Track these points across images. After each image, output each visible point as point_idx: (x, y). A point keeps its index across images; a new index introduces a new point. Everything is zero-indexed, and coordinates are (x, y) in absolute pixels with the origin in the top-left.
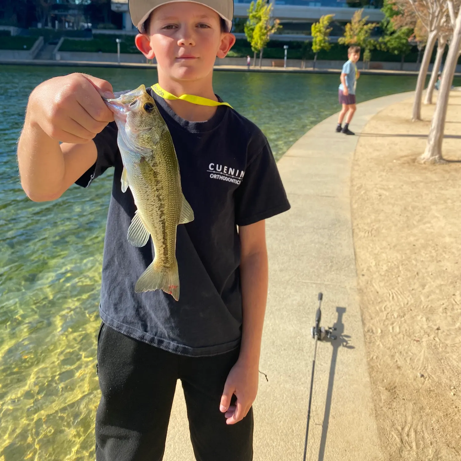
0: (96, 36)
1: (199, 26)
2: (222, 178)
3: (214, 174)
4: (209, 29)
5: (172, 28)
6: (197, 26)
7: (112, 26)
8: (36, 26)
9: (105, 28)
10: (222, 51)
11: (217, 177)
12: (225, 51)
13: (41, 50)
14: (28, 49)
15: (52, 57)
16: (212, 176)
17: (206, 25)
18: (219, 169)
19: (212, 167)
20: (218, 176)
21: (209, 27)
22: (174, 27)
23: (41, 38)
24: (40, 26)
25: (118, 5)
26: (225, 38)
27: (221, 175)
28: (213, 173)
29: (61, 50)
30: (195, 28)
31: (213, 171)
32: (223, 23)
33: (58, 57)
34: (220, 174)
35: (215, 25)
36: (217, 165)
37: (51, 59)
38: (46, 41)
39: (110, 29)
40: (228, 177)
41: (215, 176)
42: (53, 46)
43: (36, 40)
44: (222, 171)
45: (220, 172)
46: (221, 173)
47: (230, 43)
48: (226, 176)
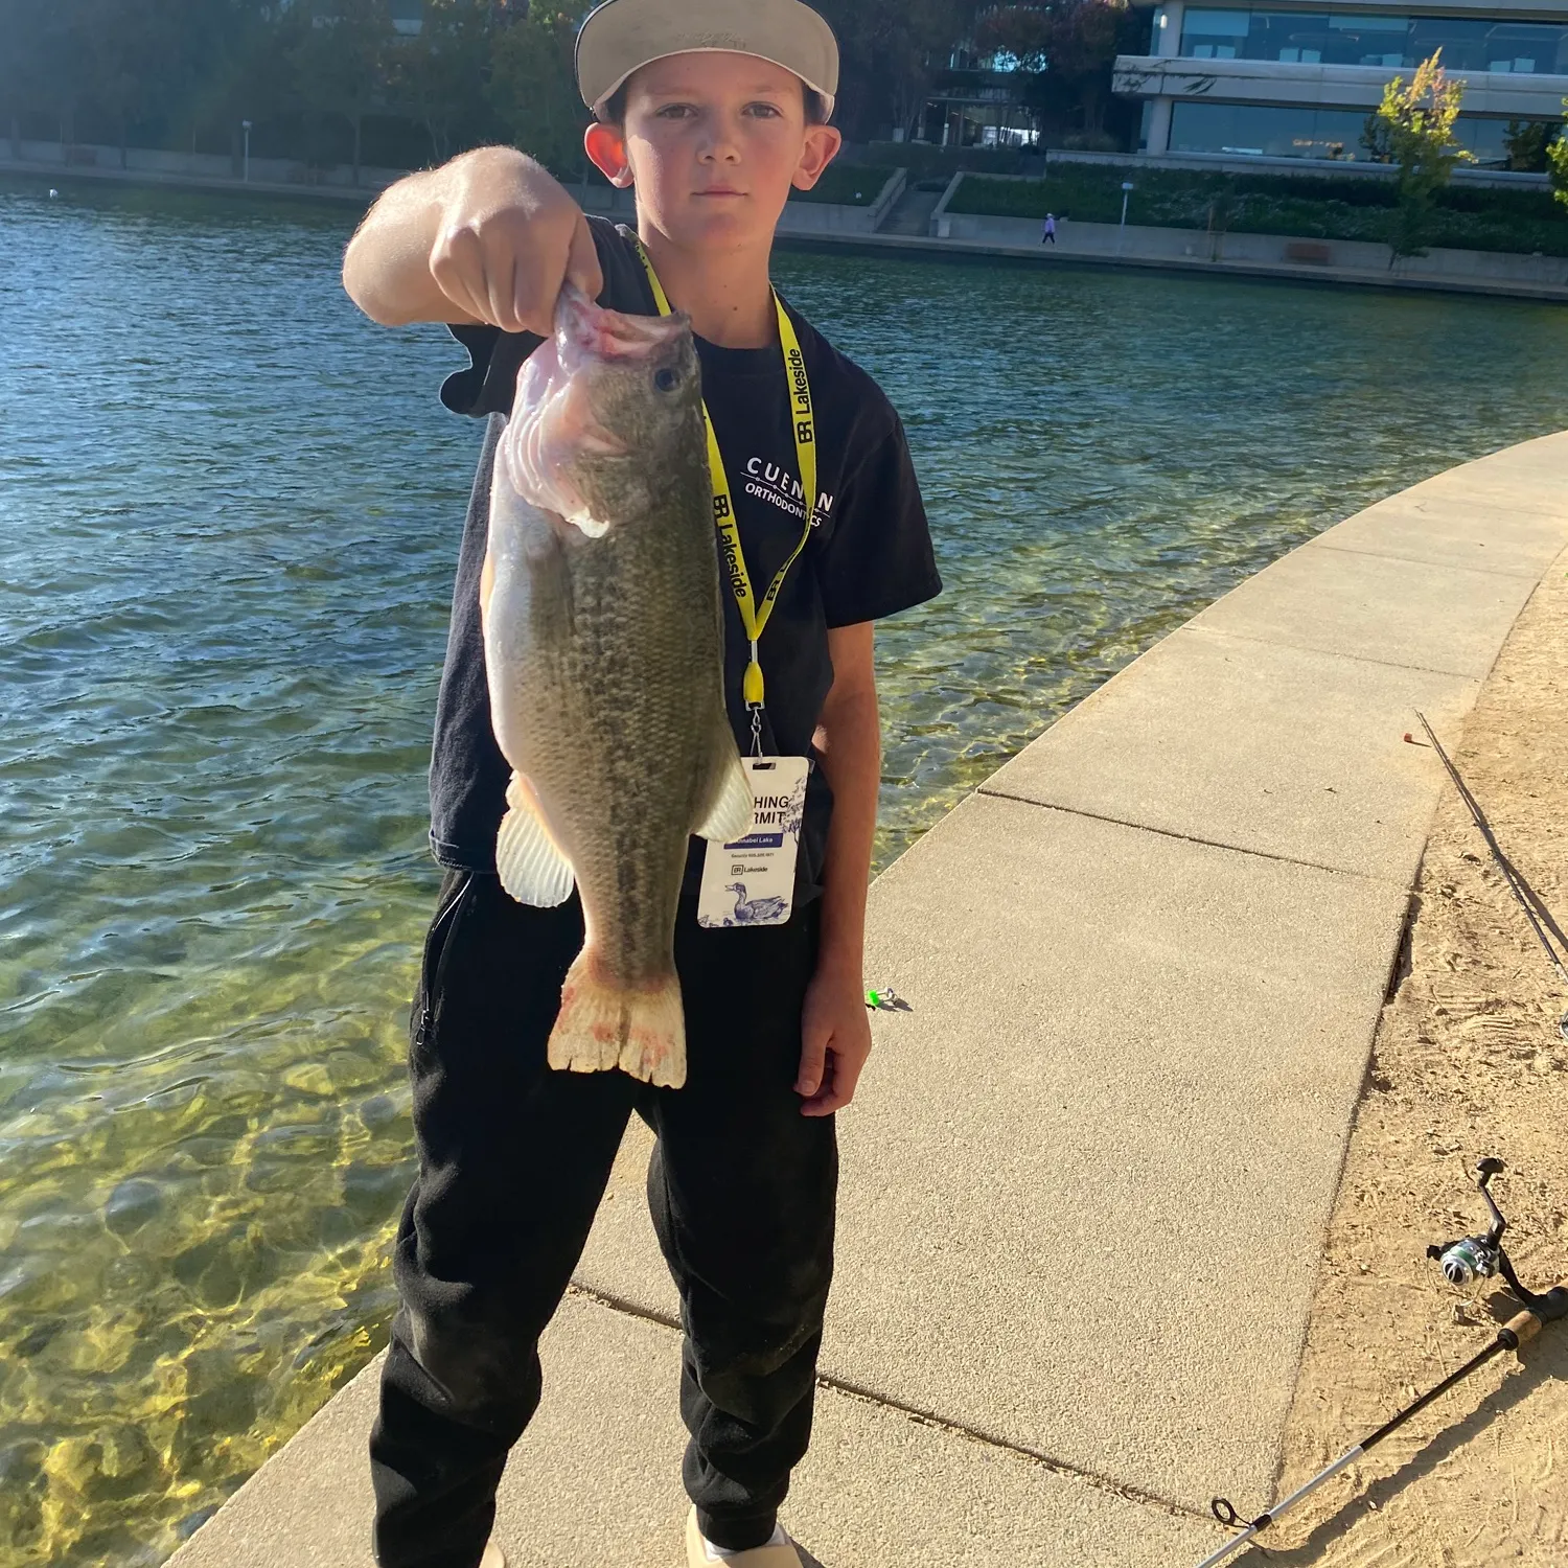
0: (1055, 169)
1: (752, 111)
2: (774, 498)
3: (757, 484)
4: (777, 119)
5: (682, 115)
6: (745, 113)
7: (1106, 140)
8: (890, 137)
9: (1084, 147)
10: (805, 172)
11: (762, 493)
12: (813, 172)
13: (898, 207)
14: (866, 202)
15: (928, 228)
16: (750, 488)
17: (769, 108)
18: (771, 475)
19: (755, 465)
20: (766, 491)
21: (777, 113)
22: (687, 112)
23: (901, 172)
24: (899, 136)
25: (1134, 78)
26: (814, 139)
27: (774, 492)
28: (754, 482)
29: (951, 208)
30: (741, 117)
31: (756, 475)
32: (811, 100)
33: (944, 230)
34: (771, 489)
35: (792, 107)
36: (770, 465)
37: (926, 233)
38: (910, 179)
39: (1100, 149)
40: (789, 501)
41: (758, 491)
42: (932, 196)
43: (887, 175)
44: (778, 481)
45: (774, 483)
46: (775, 487)
47: (828, 152)
48: (784, 498)
